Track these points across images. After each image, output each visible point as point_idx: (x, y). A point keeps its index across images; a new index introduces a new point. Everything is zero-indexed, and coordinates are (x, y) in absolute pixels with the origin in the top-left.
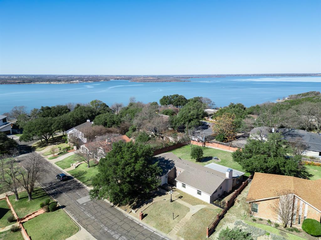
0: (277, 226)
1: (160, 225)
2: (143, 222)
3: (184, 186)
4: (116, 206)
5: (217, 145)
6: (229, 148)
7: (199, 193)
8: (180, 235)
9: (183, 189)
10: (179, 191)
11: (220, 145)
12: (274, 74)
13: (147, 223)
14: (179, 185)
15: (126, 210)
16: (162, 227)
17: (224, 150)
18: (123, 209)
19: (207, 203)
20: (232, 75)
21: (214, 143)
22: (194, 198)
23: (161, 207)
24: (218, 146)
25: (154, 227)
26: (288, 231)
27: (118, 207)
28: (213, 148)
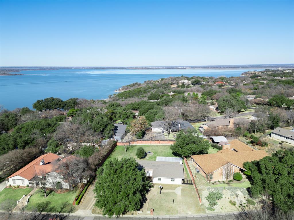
0: (224, 182)
1: (168, 211)
2: (155, 216)
3: (159, 179)
4: (120, 216)
5: (140, 141)
6: (150, 142)
7: (173, 180)
8: (186, 211)
9: (159, 182)
10: (157, 184)
11: (143, 141)
12: (100, 67)
13: (158, 215)
14: (155, 181)
15: (133, 214)
16: (171, 212)
17: (146, 144)
18: (130, 215)
19: (180, 185)
20: (65, 67)
21: (138, 141)
22: (169, 185)
23: (158, 199)
24: (141, 143)
25: (165, 215)
26: (229, 183)
27: (123, 216)
28: (137, 144)
